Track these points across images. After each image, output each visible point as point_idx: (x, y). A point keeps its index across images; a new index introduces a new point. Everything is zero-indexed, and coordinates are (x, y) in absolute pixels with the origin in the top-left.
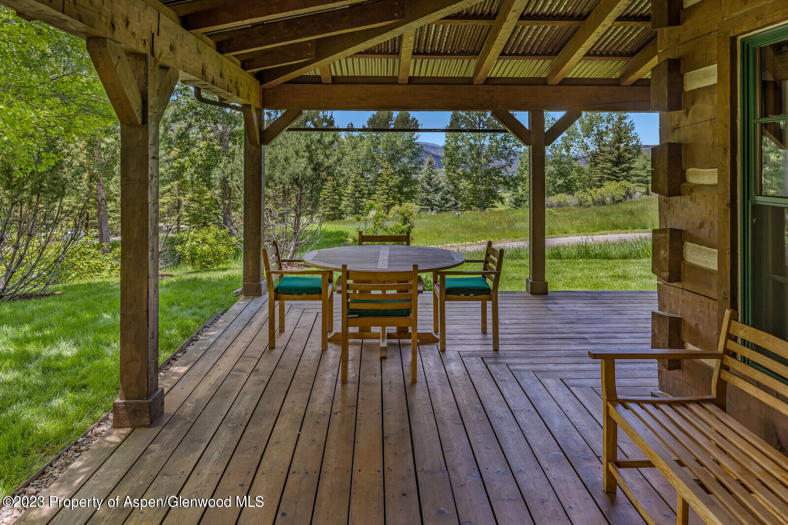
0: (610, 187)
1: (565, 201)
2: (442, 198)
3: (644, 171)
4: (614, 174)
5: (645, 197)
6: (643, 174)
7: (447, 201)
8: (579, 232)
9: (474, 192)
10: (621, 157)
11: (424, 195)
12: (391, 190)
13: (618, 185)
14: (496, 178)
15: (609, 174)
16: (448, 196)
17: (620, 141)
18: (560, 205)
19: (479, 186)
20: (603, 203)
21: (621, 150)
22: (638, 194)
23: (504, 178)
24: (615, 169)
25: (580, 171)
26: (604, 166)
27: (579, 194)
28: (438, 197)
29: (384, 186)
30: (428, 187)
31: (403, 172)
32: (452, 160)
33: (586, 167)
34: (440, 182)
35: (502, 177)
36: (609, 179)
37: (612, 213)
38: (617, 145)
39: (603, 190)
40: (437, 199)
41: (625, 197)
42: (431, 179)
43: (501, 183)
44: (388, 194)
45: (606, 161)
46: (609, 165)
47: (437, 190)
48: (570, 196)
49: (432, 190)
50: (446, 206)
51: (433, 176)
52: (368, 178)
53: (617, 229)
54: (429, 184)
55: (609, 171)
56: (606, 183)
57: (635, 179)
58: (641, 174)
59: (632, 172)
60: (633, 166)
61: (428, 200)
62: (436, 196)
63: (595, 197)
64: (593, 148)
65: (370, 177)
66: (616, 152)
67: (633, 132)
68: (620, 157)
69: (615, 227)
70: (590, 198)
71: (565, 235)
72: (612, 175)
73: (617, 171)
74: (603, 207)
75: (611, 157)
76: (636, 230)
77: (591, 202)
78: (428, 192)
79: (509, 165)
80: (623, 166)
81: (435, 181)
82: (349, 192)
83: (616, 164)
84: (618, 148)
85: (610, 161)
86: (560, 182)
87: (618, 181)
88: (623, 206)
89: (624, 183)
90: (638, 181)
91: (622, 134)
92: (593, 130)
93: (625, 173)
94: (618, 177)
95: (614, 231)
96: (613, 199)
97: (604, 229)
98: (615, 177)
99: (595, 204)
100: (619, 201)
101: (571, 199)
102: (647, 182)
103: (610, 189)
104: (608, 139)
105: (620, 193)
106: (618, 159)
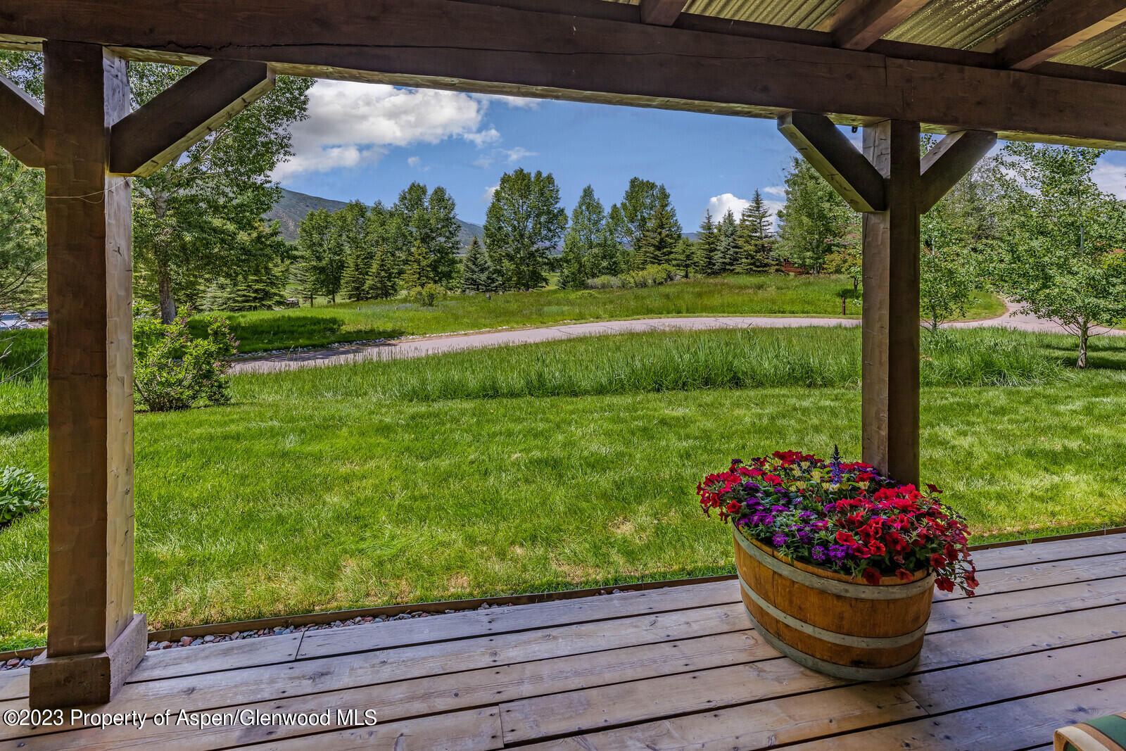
0: (651, 270)
1: (609, 282)
2: (488, 278)
3: (683, 256)
4: (655, 257)
5: (683, 280)
6: (682, 258)
7: (493, 281)
8: (613, 316)
9: (519, 273)
10: (664, 242)
11: (469, 275)
12: (423, 270)
13: (660, 268)
14: (540, 260)
15: (652, 258)
16: (494, 276)
17: (662, 225)
18: (603, 286)
19: (523, 267)
20: (644, 285)
21: (663, 235)
22: (678, 277)
23: (549, 259)
24: (657, 253)
25: (624, 253)
26: (647, 249)
27: (622, 276)
28: (484, 276)
29: (416, 266)
30: (473, 267)
31: (439, 251)
32: (493, 241)
33: (631, 250)
34: (486, 262)
35: (546, 258)
36: (651, 262)
37: (649, 296)
38: (659, 230)
39: (645, 272)
40: (482, 279)
41: (666, 280)
42: (476, 259)
43: (545, 264)
44: (419, 273)
45: (649, 245)
46: (652, 249)
47: (482, 271)
48: (614, 278)
49: (477, 270)
50: (493, 285)
51: (478, 256)
52: (399, 257)
54: (474, 264)
55: (652, 255)
56: (649, 266)
57: (674, 262)
59: (672, 256)
60: (673, 250)
61: (473, 279)
62: (481, 275)
63: (637, 279)
64: (638, 234)
65: (402, 255)
66: (659, 237)
67: (675, 219)
68: (662, 240)
69: (649, 312)
70: (632, 280)
71: (596, 320)
72: (655, 259)
73: (659, 255)
74: (643, 290)
75: (652, 241)
76: (670, 315)
77: (632, 284)
78: (473, 272)
79: (554, 247)
80: (665, 250)
81: (480, 261)
82: (374, 271)
83: (658, 248)
84: (660, 233)
85: (654, 246)
86: (605, 264)
87: (659, 264)
88: (662, 289)
89: (666, 266)
90: (678, 265)
91: (664, 220)
92: (636, 216)
93: (666, 257)
94: (660, 260)
95: (649, 316)
96: (655, 282)
97: (638, 314)
98: (657, 260)
99: (637, 286)
100: (661, 284)
101: (614, 281)
102: (687, 266)
103: (652, 271)
104: (651, 224)
105: (661, 276)
106: (660, 243)
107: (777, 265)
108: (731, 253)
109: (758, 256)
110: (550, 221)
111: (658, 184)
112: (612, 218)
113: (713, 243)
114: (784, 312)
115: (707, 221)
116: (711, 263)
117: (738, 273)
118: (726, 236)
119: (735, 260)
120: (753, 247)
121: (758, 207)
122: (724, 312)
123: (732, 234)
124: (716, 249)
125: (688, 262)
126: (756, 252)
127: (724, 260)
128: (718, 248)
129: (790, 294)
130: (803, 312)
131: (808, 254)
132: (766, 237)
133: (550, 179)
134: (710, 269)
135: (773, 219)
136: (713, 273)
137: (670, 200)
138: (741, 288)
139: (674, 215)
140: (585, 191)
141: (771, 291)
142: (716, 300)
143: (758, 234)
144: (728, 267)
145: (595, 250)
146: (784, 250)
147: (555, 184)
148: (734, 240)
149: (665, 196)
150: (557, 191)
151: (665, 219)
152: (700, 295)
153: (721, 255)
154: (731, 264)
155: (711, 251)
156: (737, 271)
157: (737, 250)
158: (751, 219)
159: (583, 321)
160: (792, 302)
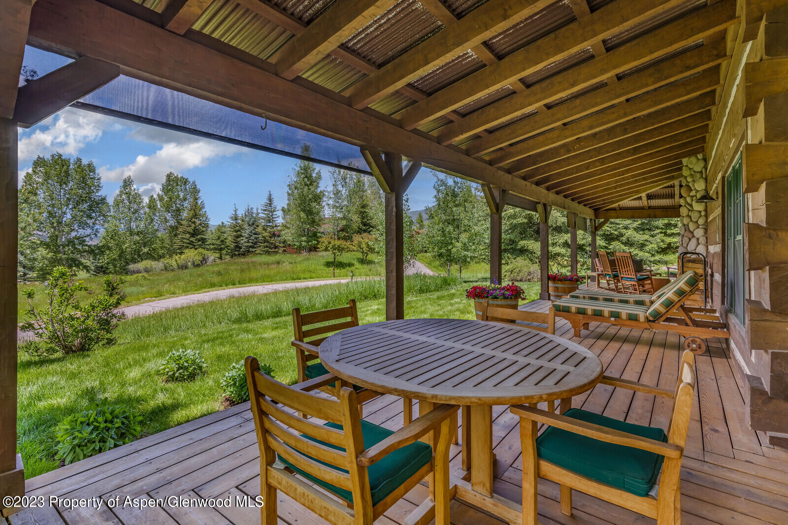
0: (189, 254)
1: (151, 266)
3: (219, 241)
4: (191, 243)
5: (218, 261)
6: (218, 243)
10: (197, 230)
13: (196, 252)
14: (80, 247)
15: (188, 243)
17: (195, 216)
18: (147, 271)
19: (61, 255)
20: (186, 267)
21: (197, 224)
22: (212, 259)
23: (89, 246)
24: (192, 239)
25: (162, 240)
26: (184, 236)
27: (164, 261)
35: (86, 245)
36: (187, 247)
37: (203, 274)
38: (193, 220)
39: (184, 256)
41: (202, 262)
43: (85, 251)
45: (185, 232)
46: (188, 236)
48: (156, 263)
53: (214, 287)
55: (188, 241)
56: (186, 251)
57: (210, 247)
58: (217, 243)
63: (179, 262)
64: (172, 222)
66: (193, 225)
67: (204, 210)
69: (212, 286)
70: (174, 263)
72: (190, 244)
73: (194, 241)
75: (189, 229)
77: (175, 266)
79: (95, 234)
80: (199, 237)
83: (193, 235)
84: (194, 223)
85: (188, 232)
86: (146, 250)
87: (195, 249)
88: (199, 270)
89: (200, 250)
90: (213, 249)
92: (172, 207)
93: (200, 243)
94: (195, 246)
96: (194, 264)
98: (191, 245)
99: (179, 268)
100: (198, 266)
101: (158, 265)
102: (221, 249)
103: (191, 255)
104: (185, 214)
105: (198, 259)
106: (194, 230)
107: (284, 247)
108: (253, 238)
109: (272, 240)
110: (90, 208)
111: (191, 180)
112: (150, 207)
113: (239, 231)
114: (300, 279)
115: (234, 213)
116: (238, 247)
117: (260, 254)
118: (249, 225)
119: (255, 244)
120: (268, 234)
121: (271, 204)
122: (264, 281)
123: (253, 224)
124: (241, 236)
125: (223, 246)
126: (270, 237)
127: (248, 244)
128: (243, 234)
129: (299, 267)
130: (311, 278)
131: (304, 239)
132: (276, 226)
133: (91, 168)
134: (238, 251)
135: (279, 213)
136: (239, 255)
137: (200, 195)
138: (268, 264)
139: (203, 207)
140: (125, 181)
141: (286, 266)
142: (254, 274)
143: (270, 224)
144: (251, 249)
145: (137, 238)
146: (288, 236)
147: (97, 172)
148: (255, 228)
149: (195, 191)
150: (99, 179)
151: (197, 211)
152: (242, 271)
153: (246, 240)
154: (253, 247)
155: (238, 237)
156: (257, 252)
157: (256, 236)
158: (266, 212)
159: (161, 298)
160: (304, 271)
